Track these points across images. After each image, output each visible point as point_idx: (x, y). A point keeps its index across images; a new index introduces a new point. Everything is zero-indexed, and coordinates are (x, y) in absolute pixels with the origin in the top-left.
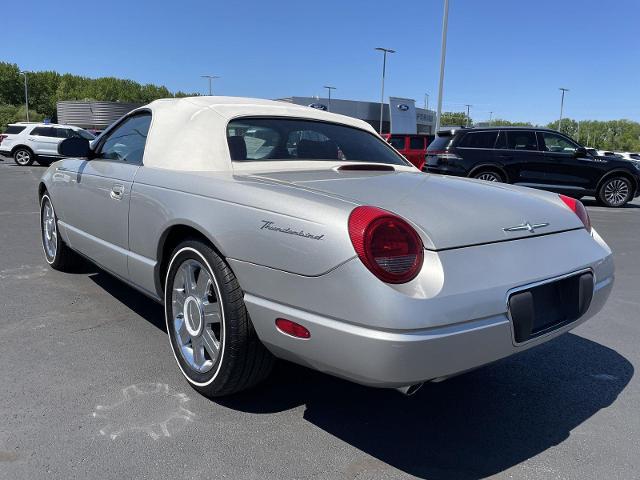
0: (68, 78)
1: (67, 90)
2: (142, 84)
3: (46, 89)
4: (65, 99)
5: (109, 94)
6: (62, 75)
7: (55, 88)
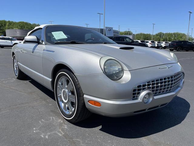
0: (9, 22)
1: (9, 26)
2: (32, 24)
3: (2, 26)
4: (9, 28)
5: (22, 27)
6: (7, 21)
7: (5, 25)
